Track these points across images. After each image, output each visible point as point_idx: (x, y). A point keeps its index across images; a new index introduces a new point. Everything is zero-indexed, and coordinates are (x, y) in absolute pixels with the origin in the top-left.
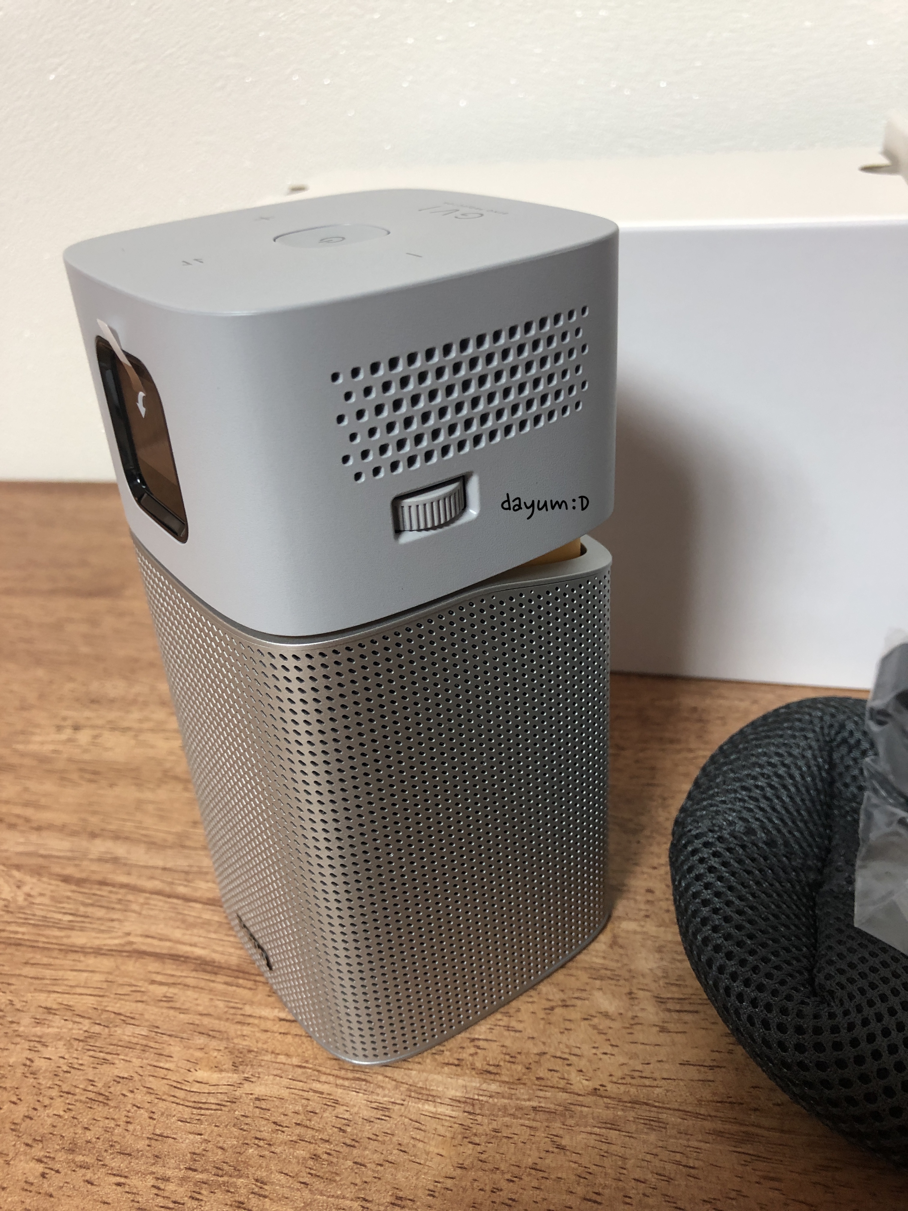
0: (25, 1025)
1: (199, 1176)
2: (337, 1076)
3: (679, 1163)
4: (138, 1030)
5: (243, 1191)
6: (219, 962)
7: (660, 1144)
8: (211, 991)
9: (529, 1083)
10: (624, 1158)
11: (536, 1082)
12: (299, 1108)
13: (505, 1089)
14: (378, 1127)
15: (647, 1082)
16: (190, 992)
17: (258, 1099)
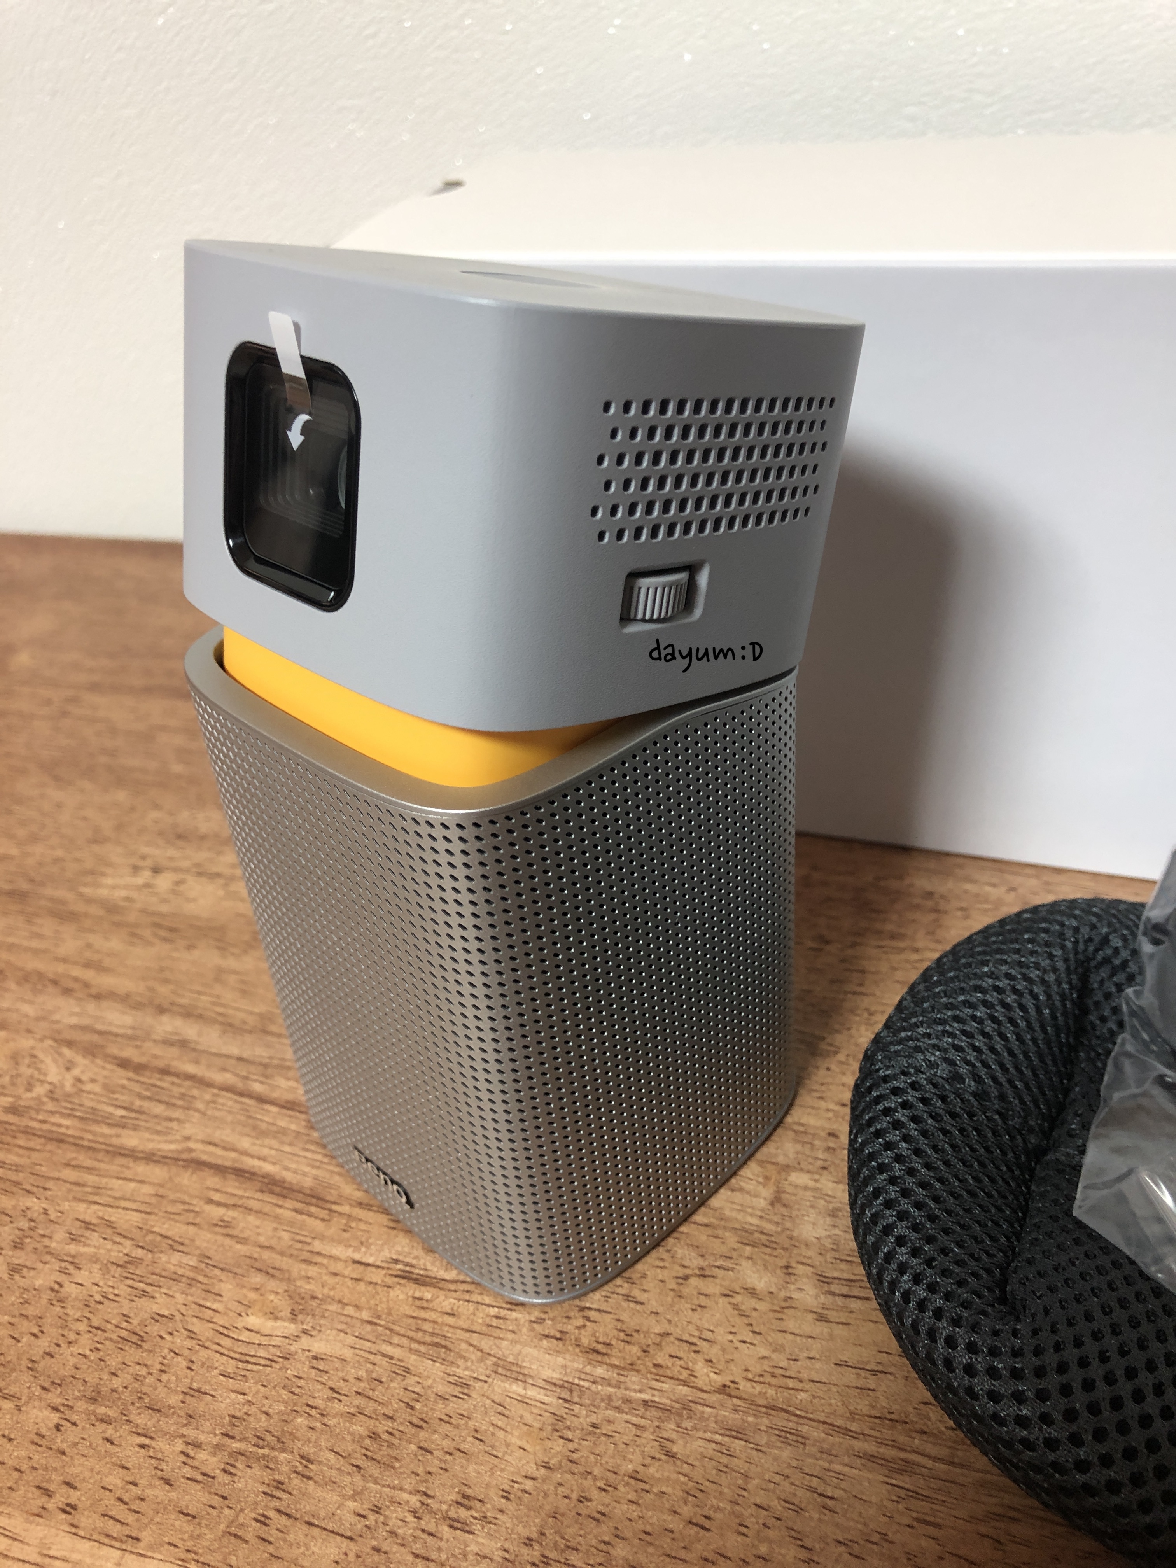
0: (58, 1241)
1: (236, 1445)
2: (411, 1339)
3: (814, 1490)
4: (186, 1259)
5: (285, 1469)
6: (290, 1183)
7: (794, 1463)
8: (277, 1217)
9: (644, 1371)
10: (746, 1476)
11: (653, 1370)
12: (362, 1373)
13: (612, 1375)
14: (453, 1406)
15: (791, 1383)
16: (251, 1218)
17: (315, 1358)
